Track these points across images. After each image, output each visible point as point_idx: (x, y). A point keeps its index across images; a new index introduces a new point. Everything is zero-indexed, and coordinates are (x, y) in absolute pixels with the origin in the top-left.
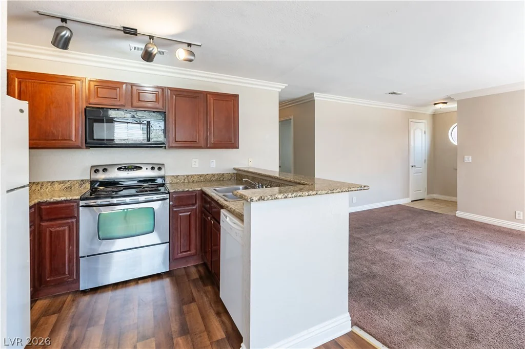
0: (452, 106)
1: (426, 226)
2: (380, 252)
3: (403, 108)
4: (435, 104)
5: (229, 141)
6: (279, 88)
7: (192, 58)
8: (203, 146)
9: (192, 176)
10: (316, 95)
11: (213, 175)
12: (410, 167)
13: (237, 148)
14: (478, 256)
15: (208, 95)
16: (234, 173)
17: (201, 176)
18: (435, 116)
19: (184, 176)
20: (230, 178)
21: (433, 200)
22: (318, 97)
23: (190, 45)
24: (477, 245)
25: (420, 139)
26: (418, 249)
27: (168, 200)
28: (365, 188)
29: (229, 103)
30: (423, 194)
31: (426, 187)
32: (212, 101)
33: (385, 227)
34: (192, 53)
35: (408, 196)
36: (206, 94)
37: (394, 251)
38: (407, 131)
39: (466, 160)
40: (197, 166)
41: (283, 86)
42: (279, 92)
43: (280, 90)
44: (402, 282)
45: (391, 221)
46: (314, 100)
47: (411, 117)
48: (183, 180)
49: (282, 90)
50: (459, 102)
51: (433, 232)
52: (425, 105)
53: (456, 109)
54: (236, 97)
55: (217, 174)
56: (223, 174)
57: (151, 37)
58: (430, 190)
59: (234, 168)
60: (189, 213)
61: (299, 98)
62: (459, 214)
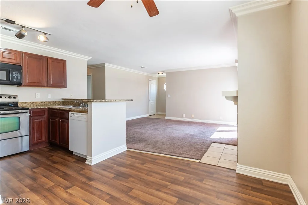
0: (164, 75)
1: (154, 122)
2: (136, 131)
3: (146, 74)
4: (159, 73)
5: (61, 84)
6: (88, 59)
7: (47, 40)
8: (45, 86)
9: (36, 102)
10: (106, 64)
11: (50, 102)
12: (149, 100)
13: (66, 87)
14: (170, 128)
15: (48, 59)
16: (62, 101)
17: (42, 102)
18: (159, 79)
19: (31, 102)
20: (60, 103)
21: (158, 115)
22: (107, 65)
23: (45, 34)
24: (170, 126)
25: (153, 89)
26: (150, 129)
27: (29, 113)
28: (132, 100)
29: (61, 64)
30: (154, 112)
31: (155, 109)
32: (51, 62)
33: (138, 125)
34: (47, 39)
35: (148, 113)
36: (47, 58)
37: (142, 131)
38: (148, 85)
39: (169, 96)
40: (39, 97)
41: (90, 58)
42: (87, 61)
43: (88, 60)
44: (144, 137)
45: (141, 123)
46: (105, 67)
47: (149, 78)
48: (30, 105)
49: (89, 60)
50: (167, 73)
51: (156, 124)
52: (155, 73)
53: (165, 76)
54: (65, 61)
55: (52, 102)
56: (56, 102)
57: (23, 27)
58: (157, 111)
59: (62, 99)
60: (41, 120)
61: (96, 65)
62: (166, 118)
